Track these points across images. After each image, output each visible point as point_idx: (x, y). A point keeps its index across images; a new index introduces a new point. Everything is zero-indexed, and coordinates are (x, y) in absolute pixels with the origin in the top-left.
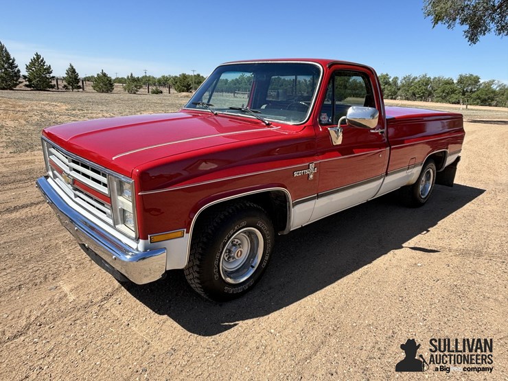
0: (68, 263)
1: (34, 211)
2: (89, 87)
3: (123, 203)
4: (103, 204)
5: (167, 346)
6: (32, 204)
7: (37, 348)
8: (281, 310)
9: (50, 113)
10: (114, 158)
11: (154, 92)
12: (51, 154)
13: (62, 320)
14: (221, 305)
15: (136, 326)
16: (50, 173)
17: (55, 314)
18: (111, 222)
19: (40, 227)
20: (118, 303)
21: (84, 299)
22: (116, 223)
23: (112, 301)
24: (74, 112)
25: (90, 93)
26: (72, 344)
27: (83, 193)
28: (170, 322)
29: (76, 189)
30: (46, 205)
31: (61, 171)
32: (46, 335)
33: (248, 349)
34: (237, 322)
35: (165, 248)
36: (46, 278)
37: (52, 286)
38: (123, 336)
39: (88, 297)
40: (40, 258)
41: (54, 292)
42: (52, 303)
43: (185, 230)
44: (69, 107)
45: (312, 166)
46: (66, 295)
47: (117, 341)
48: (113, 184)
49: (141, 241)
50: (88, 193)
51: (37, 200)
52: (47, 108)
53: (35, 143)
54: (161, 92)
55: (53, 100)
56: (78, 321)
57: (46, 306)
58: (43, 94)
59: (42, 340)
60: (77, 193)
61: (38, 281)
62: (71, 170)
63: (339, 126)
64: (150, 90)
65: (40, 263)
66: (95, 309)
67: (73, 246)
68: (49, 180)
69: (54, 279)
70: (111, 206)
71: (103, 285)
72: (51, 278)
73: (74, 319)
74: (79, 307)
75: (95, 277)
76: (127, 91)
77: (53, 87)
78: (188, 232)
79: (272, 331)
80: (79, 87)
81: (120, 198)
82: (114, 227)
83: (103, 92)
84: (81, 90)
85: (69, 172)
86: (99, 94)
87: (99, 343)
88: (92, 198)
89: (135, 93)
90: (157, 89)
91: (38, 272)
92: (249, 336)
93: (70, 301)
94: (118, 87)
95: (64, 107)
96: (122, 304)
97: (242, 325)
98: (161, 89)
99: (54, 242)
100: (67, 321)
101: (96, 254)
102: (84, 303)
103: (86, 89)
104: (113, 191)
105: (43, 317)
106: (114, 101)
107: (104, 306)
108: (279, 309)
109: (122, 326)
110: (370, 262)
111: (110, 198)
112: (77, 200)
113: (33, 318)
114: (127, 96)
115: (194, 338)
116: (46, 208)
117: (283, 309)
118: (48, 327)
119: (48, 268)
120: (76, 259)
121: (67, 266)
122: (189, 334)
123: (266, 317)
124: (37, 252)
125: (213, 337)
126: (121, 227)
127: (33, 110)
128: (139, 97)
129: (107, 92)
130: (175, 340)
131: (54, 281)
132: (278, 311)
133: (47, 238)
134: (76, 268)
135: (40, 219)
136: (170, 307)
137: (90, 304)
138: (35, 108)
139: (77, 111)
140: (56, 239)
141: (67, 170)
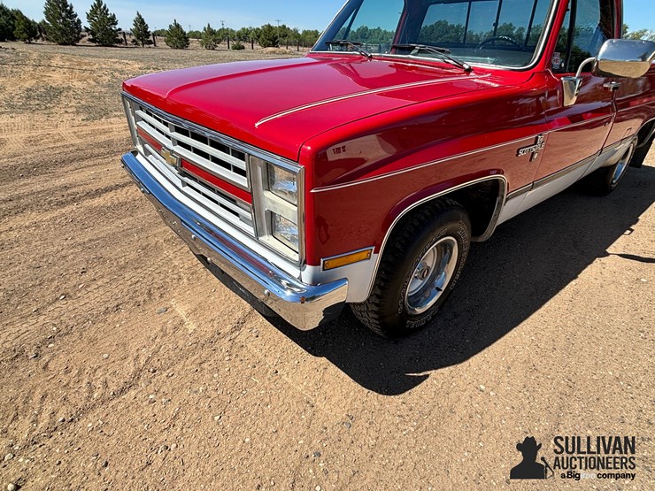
0: (176, 272)
1: (121, 195)
2: (161, 42)
3: (273, 202)
4: (233, 201)
5: (339, 410)
6: (117, 187)
7: (156, 411)
8: (483, 352)
9: (122, 72)
10: (257, 125)
11: (235, 48)
12: (139, 118)
13: (182, 362)
14: (396, 342)
15: (288, 374)
16: (140, 147)
17: (171, 353)
18: (251, 230)
19: (131, 218)
20: (254, 335)
21: (208, 330)
22: (258, 233)
23: (245, 331)
24: (149, 71)
25: (162, 48)
26: (204, 405)
27: (195, 180)
28: (333, 368)
29: (184, 174)
30: (135, 187)
31: (158, 146)
32: (164, 389)
33: (458, 419)
34: (428, 373)
35: (346, 279)
36: (151, 295)
37: (161, 308)
38: (273, 392)
39: (213, 326)
40: (137, 264)
41: (165, 318)
42: (165, 335)
43: (374, 248)
44: (141, 65)
45: (540, 139)
46: (182, 323)
47: (267, 400)
48: (256, 171)
49: (309, 268)
50: (208, 183)
51: (122, 181)
52: (119, 67)
53: (109, 109)
54: (243, 48)
55: (122, 57)
56: (205, 365)
57: (158, 340)
58: (111, 51)
59: (160, 398)
60: (186, 179)
61: (141, 299)
62: (174, 145)
63: (577, 75)
64: (230, 46)
65: (139, 271)
66: (225, 344)
67: (179, 247)
68: (139, 157)
69: (161, 297)
70: (253, 207)
71: (228, 307)
72: (157, 294)
73: (198, 361)
74: (202, 342)
75: (216, 294)
76: (204, 47)
77: (120, 42)
78: (377, 252)
79: (483, 387)
80: (150, 42)
81: (268, 194)
82: (256, 239)
83: (177, 48)
84: (152, 45)
85: (172, 147)
86: (173, 50)
87: (242, 403)
88: (212, 190)
89: (213, 49)
90: (238, 45)
91: (138, 284)
92: (452, 395)
93: (190, 332)
94: (194, 42)
95: (137, 66)
96: (260, 338)
97: (437, 377)
98: (242, 43)
99: (152, 241)
100: (190, 363)
101: (223, 272)
102: (209, 336)
103: (158, 44)
104: (256, 182)
105: (156, 359)
106: (192, 58)
107: (236, 341)
108: (480, 351)
109: (269, 375)
110: (575, 277)
111: (251, 193)
112: (187, 190)
113: (142, 361)
114: (206, 52)
115: (373, 397)
116: (135, 192)
117: (486, 350)
118: (165, 374)
119: (150, 278)
120: (186, 267)
121: (176, 276)
122: (367, 391)
123: (466, 363)
124: (133, 255)
125: (401, 396)
126: (267, 239)
127: (102, 68)
128: (219, 53)
129: (182, 48)
130: (349, 400)
131: (162, 300)
132: (479, 354)
133: (143, 235)
134: (188, 279)
135: (130, 208)
136: (327, 342)
137: (216, 336)
138: (104, 66)
139: (152, 70)
140: (155, 236)
141: (168, 143)
